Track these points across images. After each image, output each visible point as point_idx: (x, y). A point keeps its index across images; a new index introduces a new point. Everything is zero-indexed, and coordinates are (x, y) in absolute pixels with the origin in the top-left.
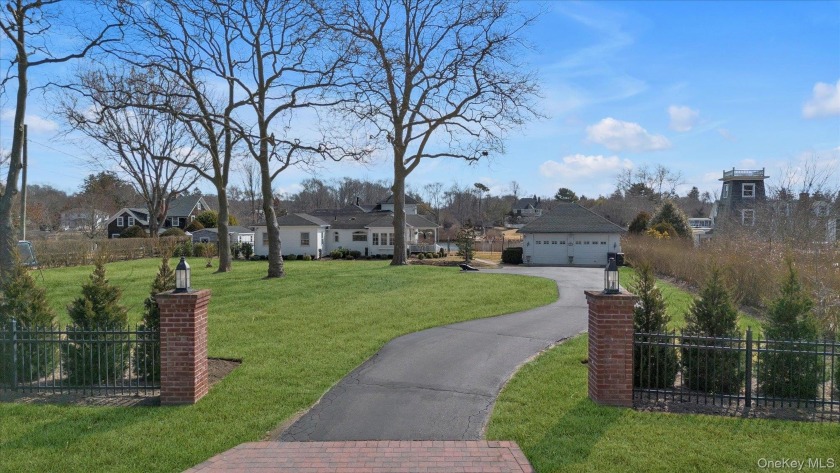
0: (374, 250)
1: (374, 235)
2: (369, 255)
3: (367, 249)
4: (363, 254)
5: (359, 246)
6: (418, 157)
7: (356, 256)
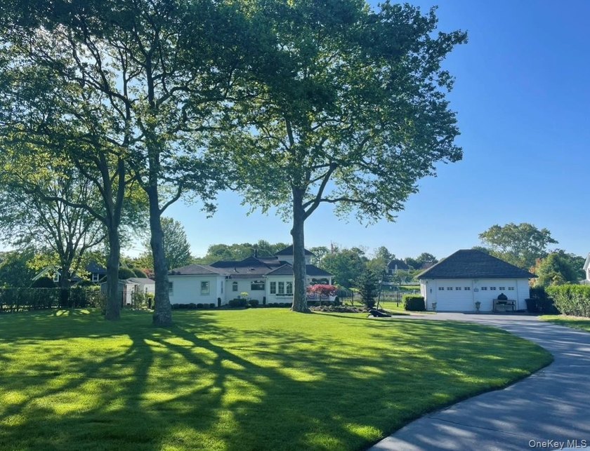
0: (271, 299)
1: (271, 283)
2: (267, 303)
3: (265, 298)
4: (261, 303)
5: (257, 295)
6: (318, 200)
7: (255, 304)
